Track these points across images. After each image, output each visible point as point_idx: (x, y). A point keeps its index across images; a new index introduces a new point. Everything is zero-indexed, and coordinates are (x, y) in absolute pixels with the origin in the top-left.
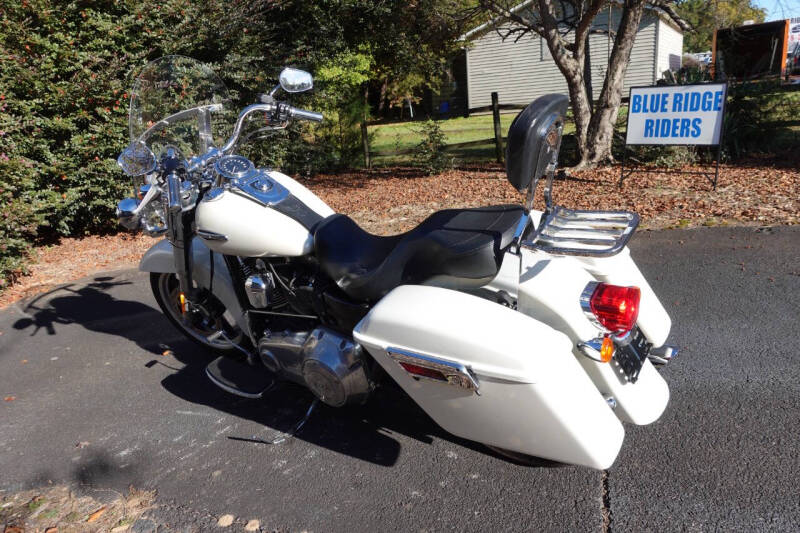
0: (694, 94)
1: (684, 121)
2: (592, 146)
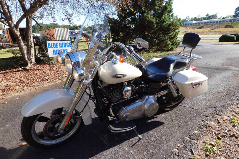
0: (64, 43)
1: (63, 50)
2: (30, 59)
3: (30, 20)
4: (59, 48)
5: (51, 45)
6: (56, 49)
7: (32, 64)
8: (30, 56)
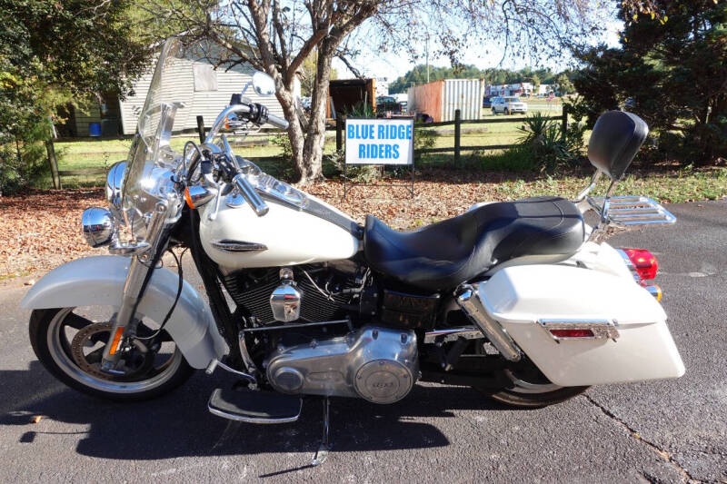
0: (392, 126)
1: (387, 146)
2: (309, 165)
3: (326, 60)
4: (377, 142)
5: (355, 131)
6: (367, 142)
7: (312, 177)
8: (309, 157)
